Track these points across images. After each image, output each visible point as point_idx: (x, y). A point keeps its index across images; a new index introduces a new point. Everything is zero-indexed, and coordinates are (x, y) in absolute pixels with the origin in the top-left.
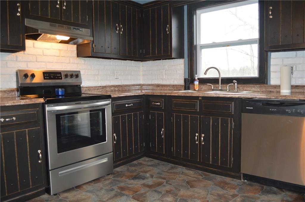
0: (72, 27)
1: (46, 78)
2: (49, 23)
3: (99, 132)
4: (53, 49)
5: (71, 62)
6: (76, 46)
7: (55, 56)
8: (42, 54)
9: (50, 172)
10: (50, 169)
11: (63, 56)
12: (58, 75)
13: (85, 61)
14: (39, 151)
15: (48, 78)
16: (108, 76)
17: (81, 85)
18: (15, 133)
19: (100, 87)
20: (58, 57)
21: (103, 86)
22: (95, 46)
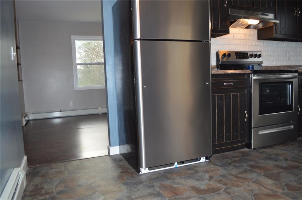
0: (260, 13)
1: (237, 57)
2: (245, 11)
3: (286, 102)
4: (240, 34)
5: (253, 45)
6: (257, 30)
7: (241, 39)
8: (233, 38)
9: (253, 129)
10: (253, 127)
11: (247, 39)
12: (246, 55)
13: (264, 43)
14: (246, 112)
15: (239, 57)
16: (282, 57)
17: (262, 64)
18: (232, 95)
19: (276, 66)
20: (244, 40)
21: (277, 66)
22: (278, 28)
